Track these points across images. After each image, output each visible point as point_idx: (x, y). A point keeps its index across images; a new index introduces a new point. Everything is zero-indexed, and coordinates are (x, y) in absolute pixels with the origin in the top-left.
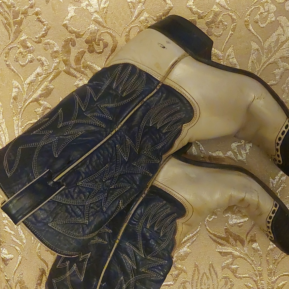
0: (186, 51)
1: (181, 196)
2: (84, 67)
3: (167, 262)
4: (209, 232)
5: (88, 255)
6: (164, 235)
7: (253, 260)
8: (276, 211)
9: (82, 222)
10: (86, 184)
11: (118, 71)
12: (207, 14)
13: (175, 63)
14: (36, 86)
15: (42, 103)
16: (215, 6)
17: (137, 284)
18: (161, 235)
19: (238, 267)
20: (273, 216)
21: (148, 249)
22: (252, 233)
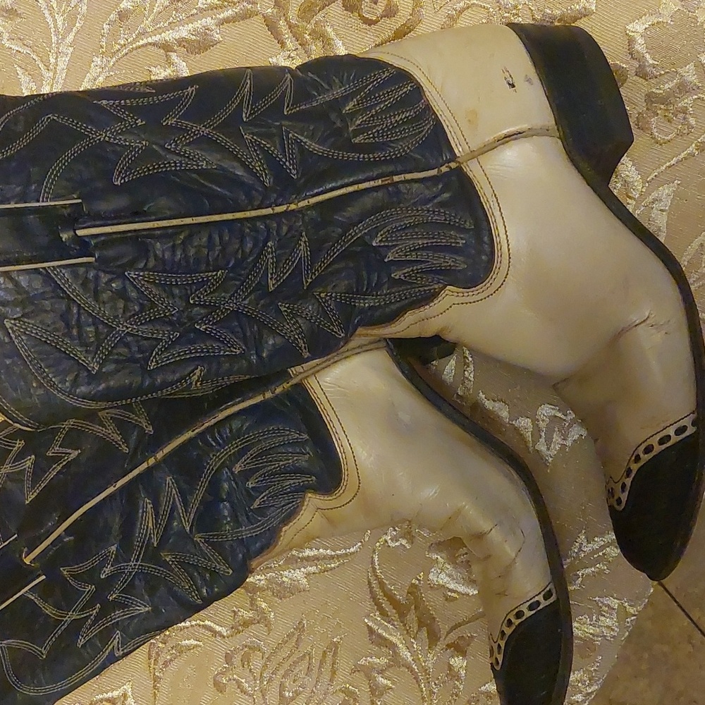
0: (556, 124)
1: (350, 444)
2: (313, 33)
3: (231, 572)
4: (374, 569)
5: (70, 454)
6: (261, 511)
7: (434, 693)
8: (541, 607)
9: (83, 361)
10: (146, 283)
11: (377, 80)
12: (661, 75)
13: (515, 134)
14: (183, 15)
15: (176, 61)
16: (691, 67)
17: (137, 582)
18: (256, 505)
19: (391, 688)
20: (528, 614)
21: (207, 519)
22: (466, 631)
